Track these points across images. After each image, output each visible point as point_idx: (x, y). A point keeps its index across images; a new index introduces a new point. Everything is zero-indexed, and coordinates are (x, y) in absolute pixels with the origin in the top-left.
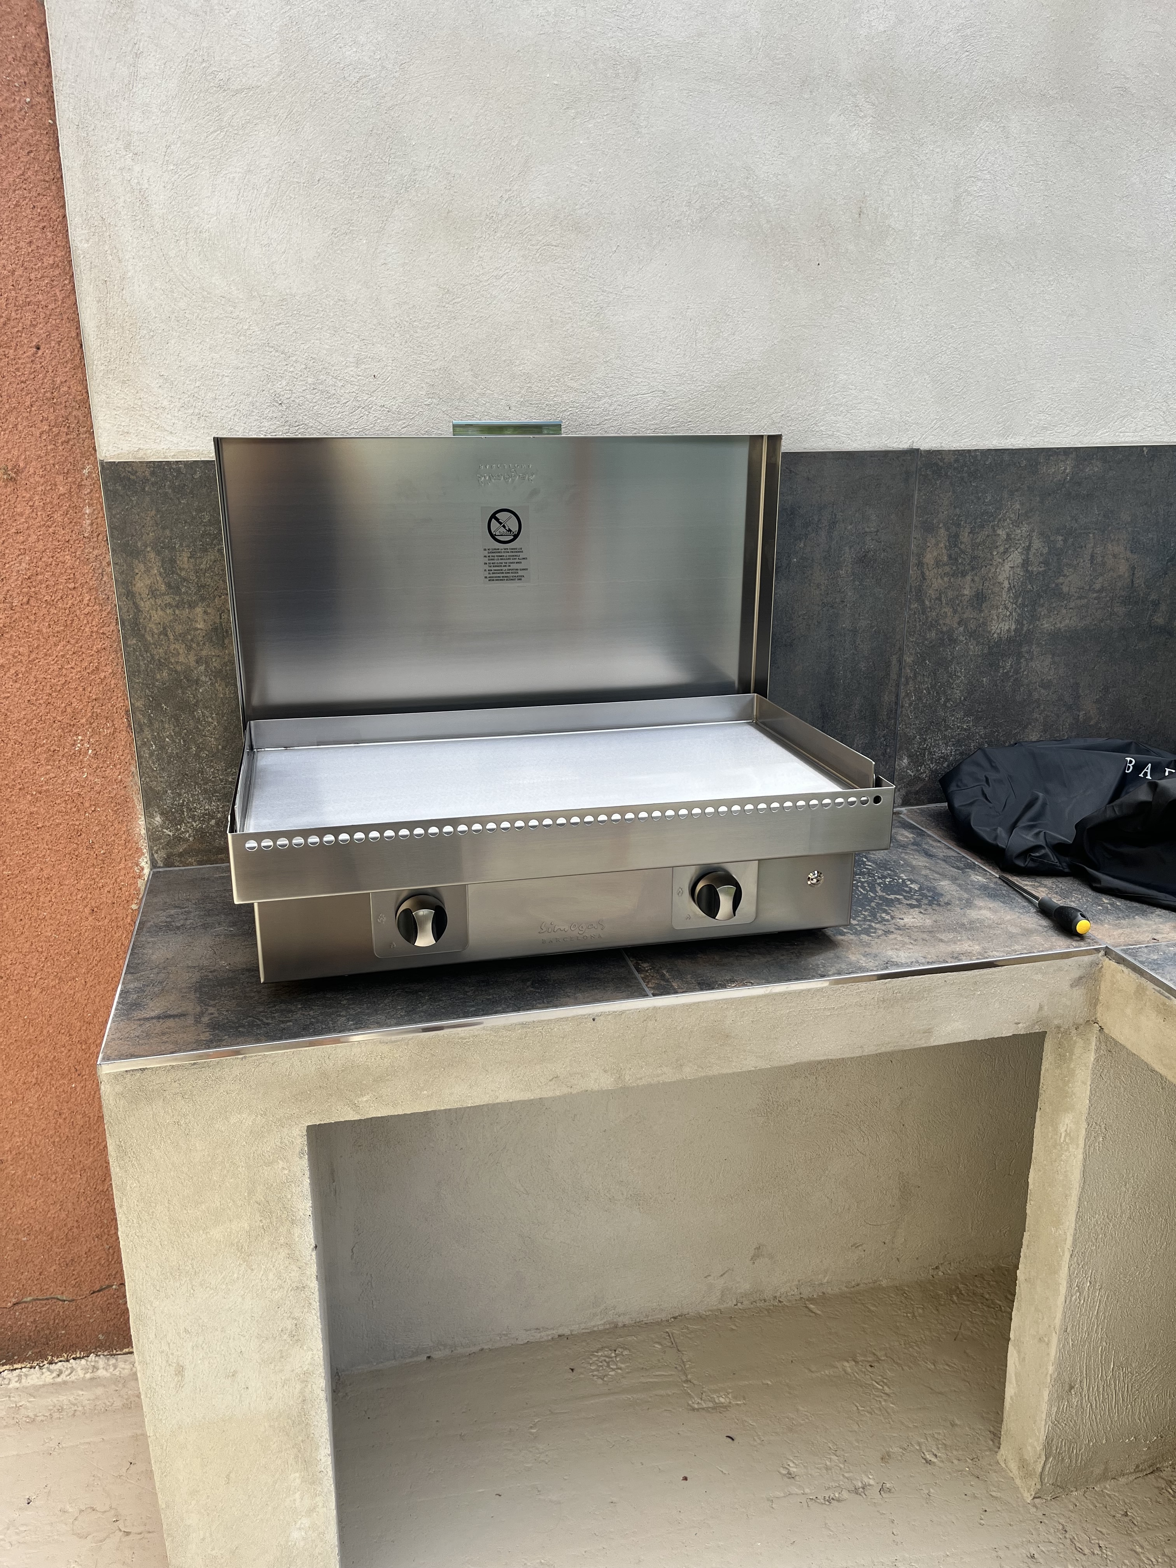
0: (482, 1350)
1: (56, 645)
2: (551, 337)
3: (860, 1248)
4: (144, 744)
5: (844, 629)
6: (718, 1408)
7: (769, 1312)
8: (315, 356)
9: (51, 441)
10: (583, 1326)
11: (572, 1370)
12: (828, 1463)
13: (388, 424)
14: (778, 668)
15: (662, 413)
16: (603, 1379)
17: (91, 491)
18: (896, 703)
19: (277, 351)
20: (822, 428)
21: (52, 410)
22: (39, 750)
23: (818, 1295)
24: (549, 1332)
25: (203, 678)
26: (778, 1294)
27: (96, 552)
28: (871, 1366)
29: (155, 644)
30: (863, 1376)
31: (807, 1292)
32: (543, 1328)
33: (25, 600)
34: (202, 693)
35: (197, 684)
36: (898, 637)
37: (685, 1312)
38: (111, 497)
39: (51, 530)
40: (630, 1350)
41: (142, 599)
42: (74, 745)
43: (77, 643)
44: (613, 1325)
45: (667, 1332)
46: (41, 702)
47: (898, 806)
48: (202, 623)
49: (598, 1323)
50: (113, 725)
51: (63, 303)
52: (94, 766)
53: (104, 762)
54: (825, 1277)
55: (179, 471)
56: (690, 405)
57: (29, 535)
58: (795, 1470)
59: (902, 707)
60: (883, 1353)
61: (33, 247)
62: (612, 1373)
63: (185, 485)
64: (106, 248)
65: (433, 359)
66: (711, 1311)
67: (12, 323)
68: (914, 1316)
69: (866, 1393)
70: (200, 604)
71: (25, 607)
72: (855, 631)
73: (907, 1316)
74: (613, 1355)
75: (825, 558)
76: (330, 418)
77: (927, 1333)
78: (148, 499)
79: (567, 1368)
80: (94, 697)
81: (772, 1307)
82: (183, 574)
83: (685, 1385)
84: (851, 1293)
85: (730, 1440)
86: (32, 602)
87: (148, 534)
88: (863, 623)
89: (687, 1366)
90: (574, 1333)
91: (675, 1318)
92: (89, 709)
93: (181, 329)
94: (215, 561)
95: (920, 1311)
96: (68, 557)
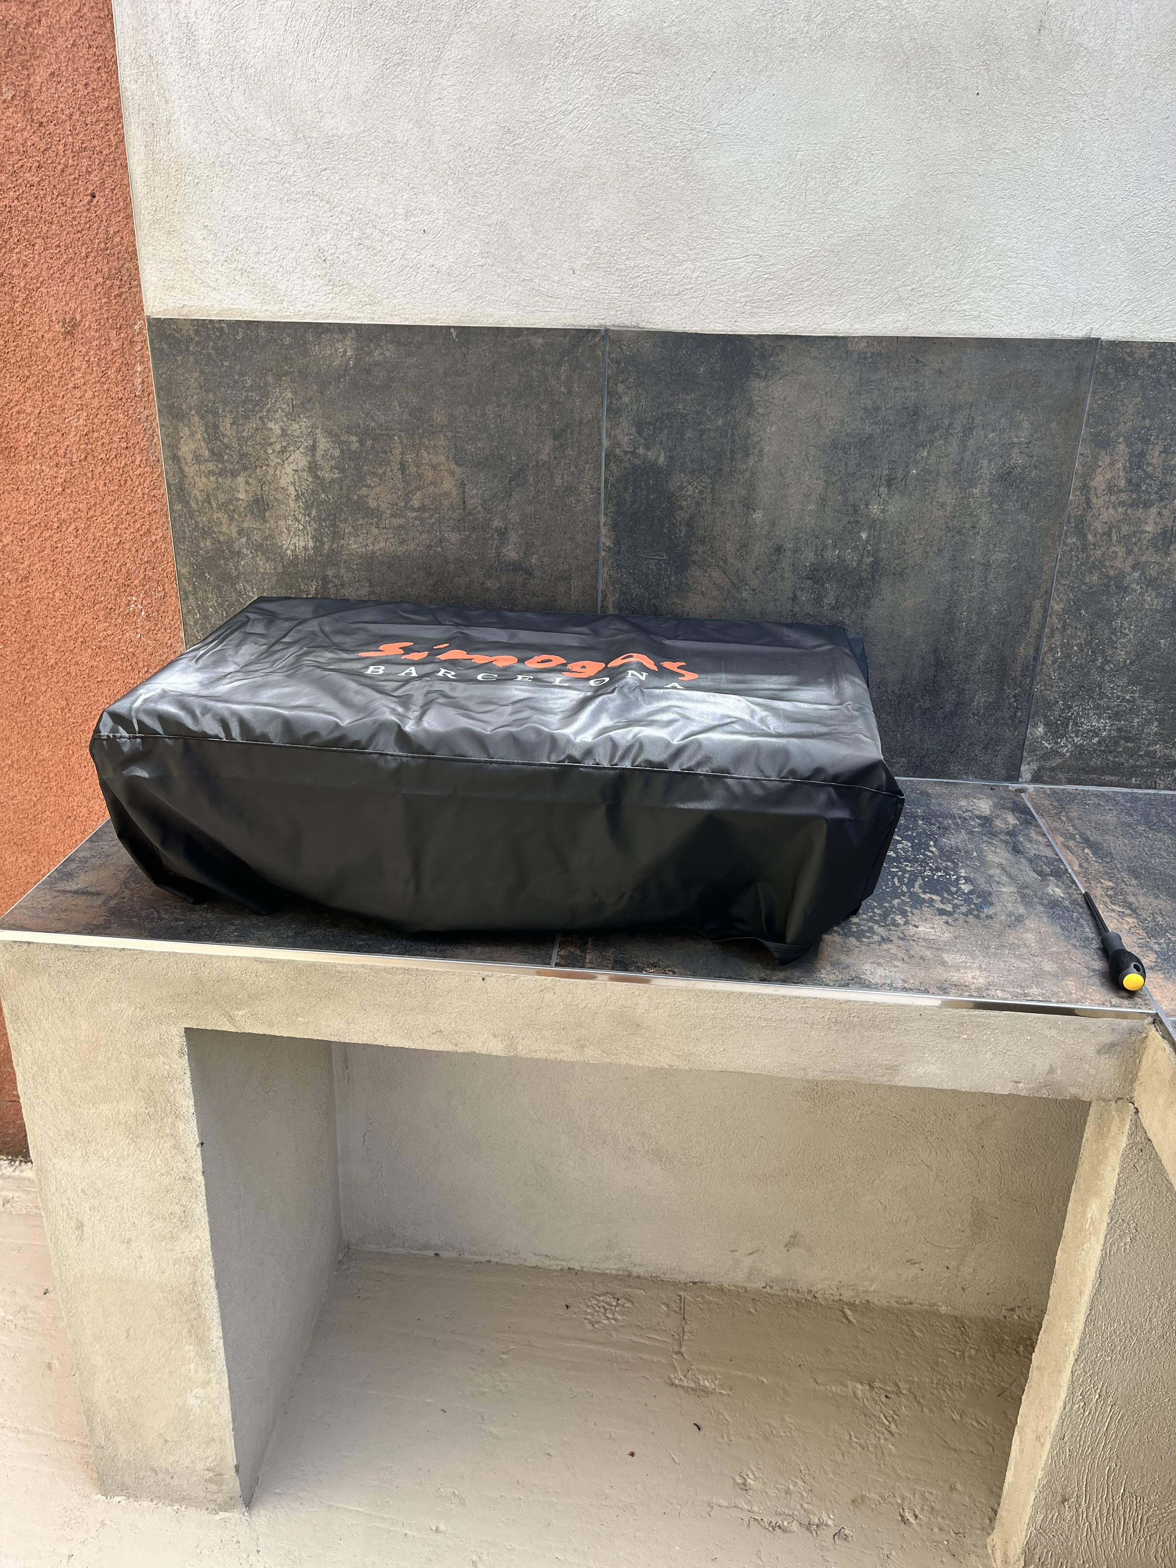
0: (489, 1261)
1: (111, 504)
2: (626, 186)
3: (917, 1265)
4: (189, 612)
5: (973, 560)
6: (700, 1392)
7: (797, 1305)
8: (361, 206)
9: (105, 294)
10: (595, 1265)
11: (567, 1307)
12: (791, 1486)
13: (437, 286)
14: (883, 600)
15: (756, 283)
16: (593, 1325)
17: (142, 348)
18: (1035, 659)
19: (322, 200)
20: (964, 307)
21: (106, 261)
22: (97, 607)
23: (861, 1302)
24: (559, 1262)
25: (245, 551)
26: (814, 1289)
27: (146, 412)
28: (887, 1397)
29: (199, 511)
30: (873, 1405)
31: (848, 1295)
32: (553, 1257)
33: (83, 457)
34: (243, 566)
35: (239, 556)
36: (1045, 577)
37: (706, 1280)
38: (158, 355)
39: (105, 387)
40: (633, 1303)
41: (187, 464)
42: (128, 605)
43: (130, 503)
44: (626, 1273)
45: (680, 1296)
46: (99, 559)
47: (1026, 782)
48: (244, 493)
49: (611, 1267)
50: (164, 589)
51: (116, 148)
52: (147, 628)
53: (156, 625)
54: (871, 1285)
55: (221, 330)
56: (792, 273)
57: (86, 391)
58: (752, 1482)
59: (1043, 663)
60: (908, 1386)
61: (90, 89)
62: (606, 1322)
63: (227, 347)
64: (154, 88)
65: (489, 211)
66: (736, 1286)
67: (70, 170)
68: (963, 1356)
69: (867, 1424)
70: (242, 473)
71: (84, 463)
72: (987, 566)
73: (954, 1354)
74: (614, 1304)
75: (955, 472)
76: (375, 278)
77: (970, 1379)
78: (192, 359)
79: (564, 1303)
80: (146, 560)
81: (803, 1301)
82: (226, 440)
83: (675, 1356)
84: (899, 1310)
85: (696, 1428)
86: (90, 458)
87: (192, 397)
88: (998, 556)
89: (686, 1337)
90: (585, 1270)
91: (695, 1283)
92: (141, 572)
93: (226, 175)
94: (257, 429)
95: (973, 1352)
96: (121, 416)
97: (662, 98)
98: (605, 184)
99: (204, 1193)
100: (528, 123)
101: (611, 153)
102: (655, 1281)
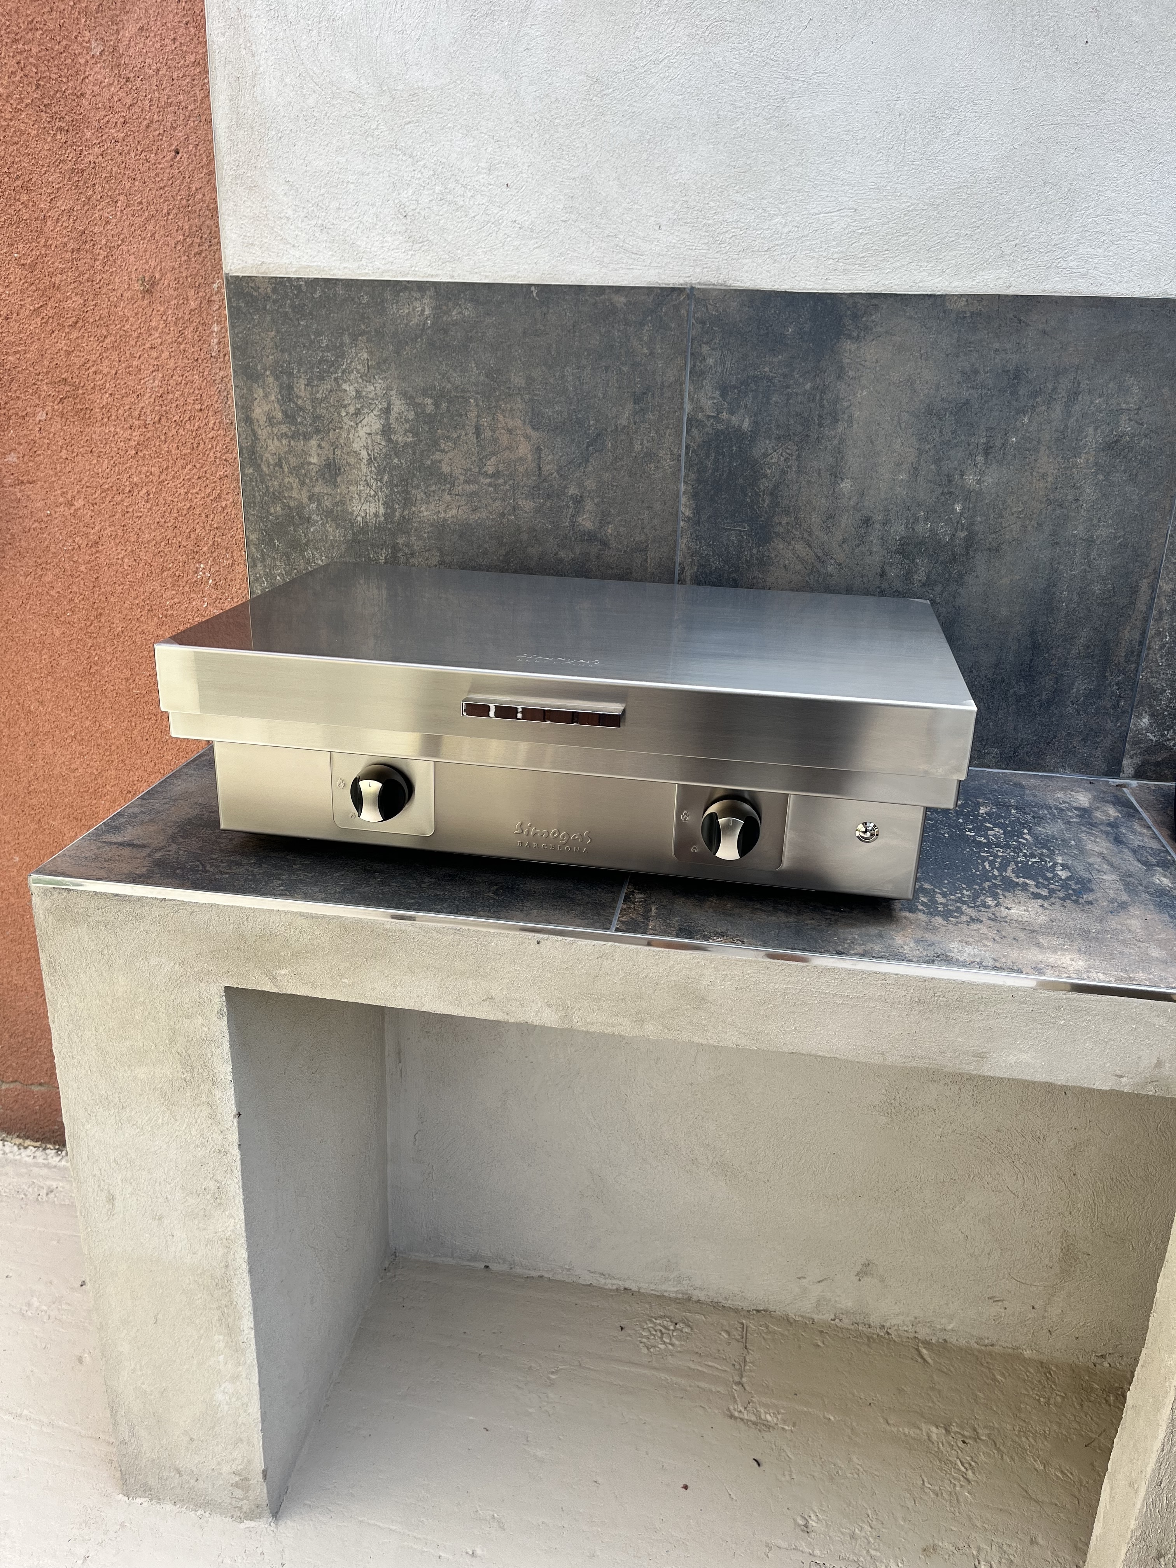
0: (542, 1277)
1: (183, 468)
2: (717, 138)
3: (1000, 1303)
4: (257, 579)
5: (1075, 536)
6: (761, 1425)
7: (869, 1340)
8: (445, 160)
9: (185, 252)
10: (652, 1287)
11: (622, 1328)
12: (857, 1531)
13: (519, 243)
14: (977, 577)
15: (850, 238)
16: (648, 1349)
17: (220, 308)
18: (1141, 643)
19: (404, 155)
20: (1071, 264)
21: (187, 218)
22: (165, 573)
23: (938, 1341)
24: (614, 1281)
25: (315, 517)
26: (887, 1325)
27: (222, 373)
28: (964, 1442)
29: (270, 476)
30: (949, 1449)
31: (923, 1333)
32: (609, 1275)
33: (157, 419)
34: (313, 533)
35: (308, 522)
36: (1154, 555)
37: (771, 1308)
38: (235, 314)
39: (182, 347)
40: (692, 1329)
41: (259, 426)
42: (196, 572)
43: (202, 467)
44: (686, 1297)
45: (742, 1324)
46: (169, 525)
47: (1128, 778)
48: (316, 457)
49: (670, 1289)
50: (232, 557)
51: (202, 103)
52: (214, 597)
53: (223, 593)
54: (950, 1323)
55: (299, 288)
56: (889, 228)
57: (162, 352)
58: (814, 1524)
59: (1149, 648)
60: (987, 1432)
61: (177, 44)
62: (662, 1346)
63: (305, 305)
64: (241, 41)
65: (575, 164)
66: (802, 1317)
67: (155, 126)
68: (1048, 1403)
69: (941, 1470)
70: (315, 436)
71: (157, 426)
72: (1090, 542)
73: (1039, 1401)
74: (672, 1328)
75: (1058, 440)
76: (456, 234)
77: (1055, 1427)
78: (268, 318)
79: (618, 1325)
80: (215, 526)
81: (875, 1336)
82: (300, 402)
83: (734, 1387)
84: (979, 1351)
85: (755, 1464)
86: (163, 420)
87: (268, 357)
88: (1103, 532)
89: (747, 1368)
90: (642, 1291)
91: (758, 1311)
92: (211, 538)
93: (309, 129)
94: (331, 391)
95: (1059, 1399)
96: (196, 377)
97: (756, 46)
98: (694, 135)
99: (239, 1168)
100: (616, 73)
101: (702, 103)
102: (716, 1307)
